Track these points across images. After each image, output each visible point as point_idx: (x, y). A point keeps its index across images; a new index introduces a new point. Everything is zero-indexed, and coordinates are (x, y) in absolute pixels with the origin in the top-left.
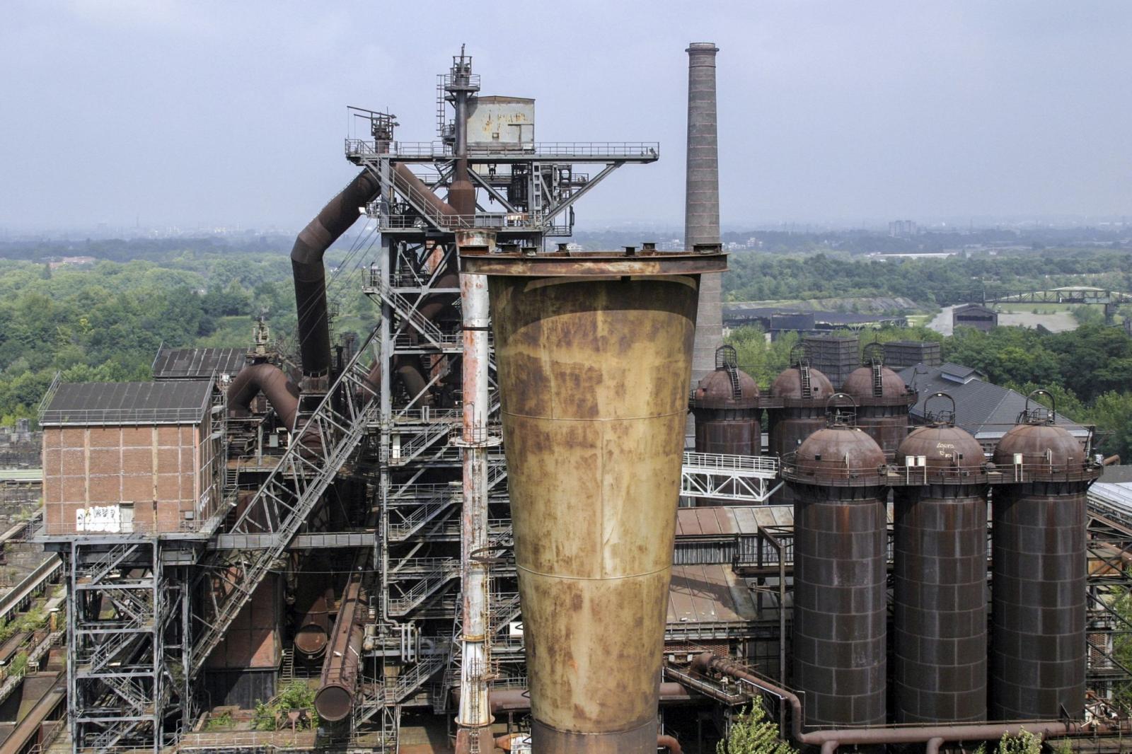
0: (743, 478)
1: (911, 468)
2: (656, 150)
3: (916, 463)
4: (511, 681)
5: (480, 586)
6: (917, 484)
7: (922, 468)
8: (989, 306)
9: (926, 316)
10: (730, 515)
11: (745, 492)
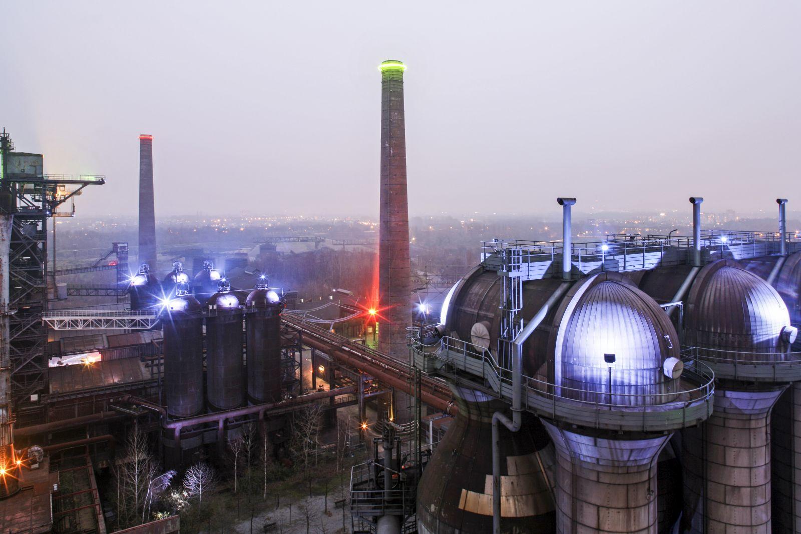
0: (142, 320)
1: (211, 310)
2: (103, 178)
3: (213, 307)
4: (31, 422)
5: (5, 381)
6: (213, 316)
7: (215, 310)
8: (273, 244)
9: (250, 248)
10: (142, 336)
11: (143, 325)
